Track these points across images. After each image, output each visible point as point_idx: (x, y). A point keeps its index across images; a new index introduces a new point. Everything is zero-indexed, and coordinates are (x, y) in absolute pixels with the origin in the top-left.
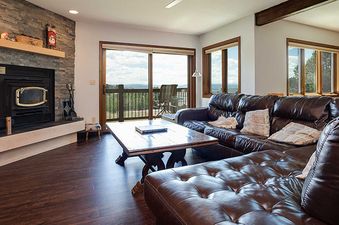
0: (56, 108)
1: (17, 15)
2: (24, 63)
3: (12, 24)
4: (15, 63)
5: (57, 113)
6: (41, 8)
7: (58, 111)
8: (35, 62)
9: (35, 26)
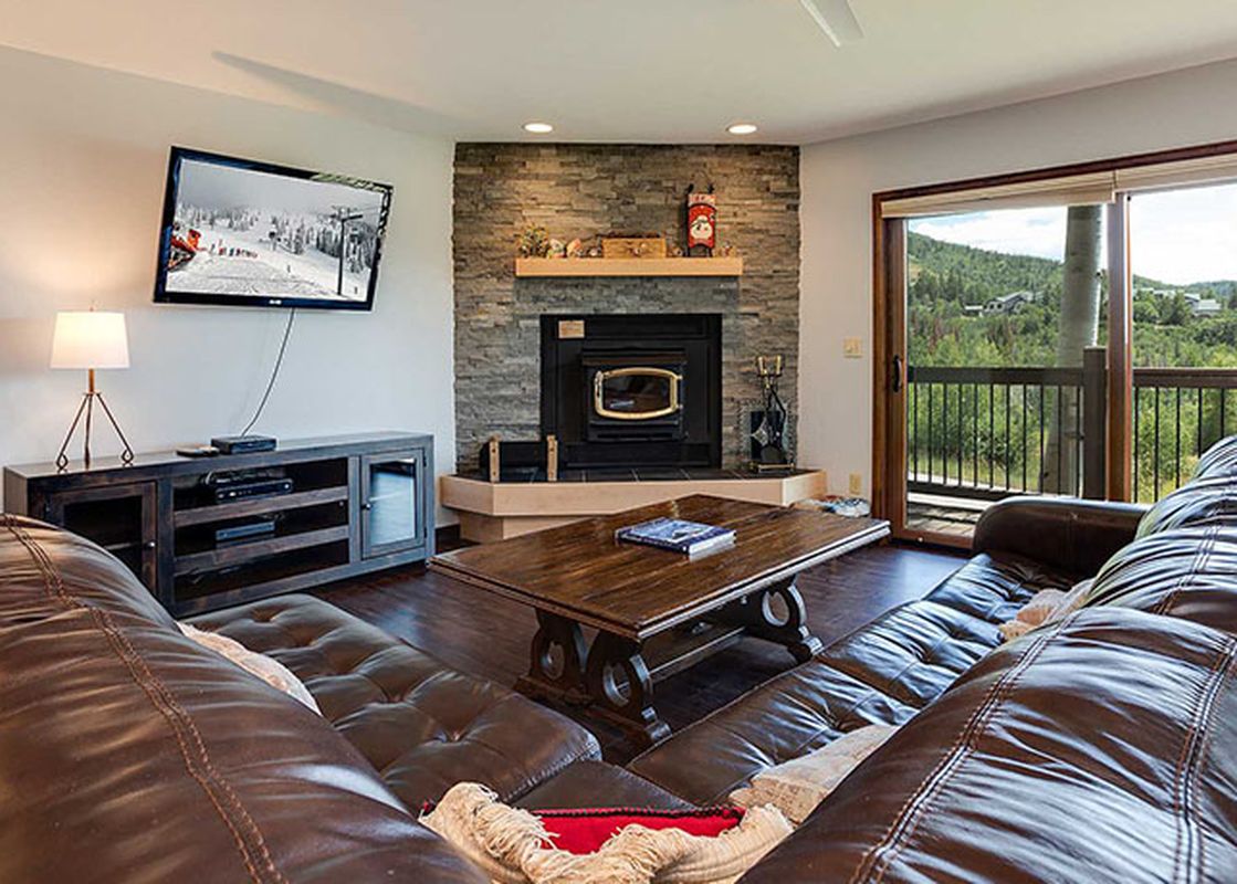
0: (727, 429)
1: (605, 187)
2: (625, 306)
3: (594, 214)
4: (604, 308)
5: (728, 445)
6: (671, 147)
7: (735, 437)
8: (659, 298)
9: (657, 200)
